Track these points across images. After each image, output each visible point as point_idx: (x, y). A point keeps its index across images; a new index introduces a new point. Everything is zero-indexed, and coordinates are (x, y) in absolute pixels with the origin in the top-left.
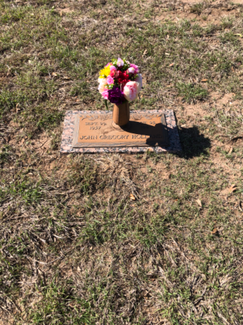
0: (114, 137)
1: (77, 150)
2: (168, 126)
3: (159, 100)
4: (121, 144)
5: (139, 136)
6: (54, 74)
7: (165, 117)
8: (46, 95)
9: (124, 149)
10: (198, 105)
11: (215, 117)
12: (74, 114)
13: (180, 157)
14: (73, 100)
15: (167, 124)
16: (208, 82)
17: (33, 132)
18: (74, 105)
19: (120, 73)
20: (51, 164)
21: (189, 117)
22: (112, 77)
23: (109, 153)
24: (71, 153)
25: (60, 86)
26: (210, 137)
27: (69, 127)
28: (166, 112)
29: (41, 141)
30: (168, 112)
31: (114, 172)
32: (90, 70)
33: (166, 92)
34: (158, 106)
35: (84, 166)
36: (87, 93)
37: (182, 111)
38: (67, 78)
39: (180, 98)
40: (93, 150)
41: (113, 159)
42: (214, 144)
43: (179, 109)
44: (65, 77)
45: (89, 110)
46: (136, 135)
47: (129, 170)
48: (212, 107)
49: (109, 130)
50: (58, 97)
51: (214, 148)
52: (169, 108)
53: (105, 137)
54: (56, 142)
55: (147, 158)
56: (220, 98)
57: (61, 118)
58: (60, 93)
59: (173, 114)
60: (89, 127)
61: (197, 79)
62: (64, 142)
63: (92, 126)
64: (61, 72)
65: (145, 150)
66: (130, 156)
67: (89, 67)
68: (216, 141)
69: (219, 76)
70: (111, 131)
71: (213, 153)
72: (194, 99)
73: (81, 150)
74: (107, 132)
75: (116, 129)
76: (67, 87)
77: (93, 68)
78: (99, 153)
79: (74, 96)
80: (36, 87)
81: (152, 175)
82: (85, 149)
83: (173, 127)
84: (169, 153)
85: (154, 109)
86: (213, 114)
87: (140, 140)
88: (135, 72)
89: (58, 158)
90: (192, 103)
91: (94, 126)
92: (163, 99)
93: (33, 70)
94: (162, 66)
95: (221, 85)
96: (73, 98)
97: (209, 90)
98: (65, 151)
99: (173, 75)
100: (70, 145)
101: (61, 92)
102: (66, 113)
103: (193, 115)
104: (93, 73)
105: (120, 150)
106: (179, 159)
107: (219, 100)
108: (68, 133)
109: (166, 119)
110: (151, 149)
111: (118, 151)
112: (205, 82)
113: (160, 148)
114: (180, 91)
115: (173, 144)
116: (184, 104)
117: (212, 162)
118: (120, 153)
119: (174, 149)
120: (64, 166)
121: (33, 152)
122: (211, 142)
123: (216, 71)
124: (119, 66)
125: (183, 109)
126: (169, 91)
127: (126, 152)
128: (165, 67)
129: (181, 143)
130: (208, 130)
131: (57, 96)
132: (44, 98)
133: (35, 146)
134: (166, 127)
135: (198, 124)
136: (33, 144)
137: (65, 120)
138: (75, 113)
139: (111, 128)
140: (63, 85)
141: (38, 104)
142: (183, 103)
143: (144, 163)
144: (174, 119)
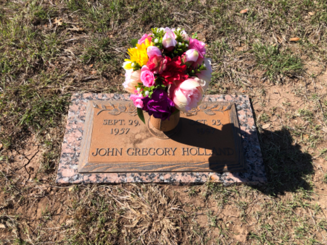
0: (152, 151)
1: (86, 178)
2: (243, 128)
3: (225, 75)
4: (163, 166)
5: (194, 149)
6: (58, 22)
7: (237, 110)
8: (41, 61)
9: (168, 176)
10: (287, 87)
11: (316, 111)
12: (85, 101)
13: (265, 192)
14: (85, 72)
15: (240, 125)
16: (301, 43)
17: (13, 135)
18: (87, 81)
19: (167, 64)
20: (40, 204)
21: (275, 110)
22: (152, 71)
23: (142, 183)
24: (75, 184)
25: (67, 45)
26: (311, 152)
27: (75, 126)
28: (238, 98)
29: (26, 153)
30: (241, 99)
31: (150, 228)
32: (116, 15)
33: (235, 60)
34: (225, 86)
35: (97, 215)
36: (109, 58)
37: (263, 98)
38: (77, 29)
39: (259, 73)
40: (114, 178)
41: (149, 199)
42: (319, 166)
43: (257, 93)
44: (75, 28)
45: (112, 91)
46: (190, 147)
47: (176, 225)
48: (309, 91)
49: (144, 136)
50: (61, 65)
51: (318, 173)
52: (241, 90)
53: (137, 151)
54: (51, 159)
55: (207, 196)
56: (321, 74)
57: (63, 108)
58: (65, 58)
59: (248, 104)
60: (109, 128)
61: (284, 37)
62: (65, 159)
63: (114, 127)
64: (70, 18)
65: (204, 179)
66: (178, 191)
67: (114, 10)
68: (321, 160)
69: (317, 32)
70: (147, 137)
71: (317, 184)
72: (282, 76)
73: (93, 178)
74: (139, 141)
75: (156, 134)
76: (78, 47)
77: (120, 12)
78: (124, 184)
79: (88, 64)
80: (25, 46)
81: (217, 232)
82: (101, 175)
83: (251, 131)
84: (246, 184)
85: (218, 92)
86: (313, 105)
87: (197, 158)
88: (200, 59)
89: (52, 193)
90: (277, 82)
91: (118, 126)
92: (231, 74)
93: (24, 14)
94: (229, 13)
95: (320, 49)
96: (85, 67)
97: (303, 57)
98: (65, 180)
99: (246, 28)
100: (75, 167)
101: (66, 56)
102: (72, 97)
103: (281, 106)
104: (120, 22)
105: (162, 178)
106: (261, 196)
107: (320, 77)
108: (74, 139)
109: (238, 115)
110: (215, 177)
111: (157, 181)
112: (295, 42)
113: (229, 175)
114: (258, 60)
115: (252, 166)
116: (265, 84)
117: (318, 203)
118: (162, 183)
119: (254, 177)
120: (62, 210)
121: (9, 178)
122: (314, 163)
123: (313, 23)
124: (167, 46)
125: (264, 93)
126: (241, 58)
127: (172, 183)
128: (235, 15)
129: (265, 163)
130: (306, 138)
131: (60, 63)
132: (38, 67)
133: (14, 165)
134: (239, 130)
135: (290, 125)
136: (11, 161)
137: (69, 112)
138: (88, 98)
139: (147, 131)
140: (71, 42)
141: (27, 79)
142: (264, 81)
143: (203, 205)
144: (251, 114)
